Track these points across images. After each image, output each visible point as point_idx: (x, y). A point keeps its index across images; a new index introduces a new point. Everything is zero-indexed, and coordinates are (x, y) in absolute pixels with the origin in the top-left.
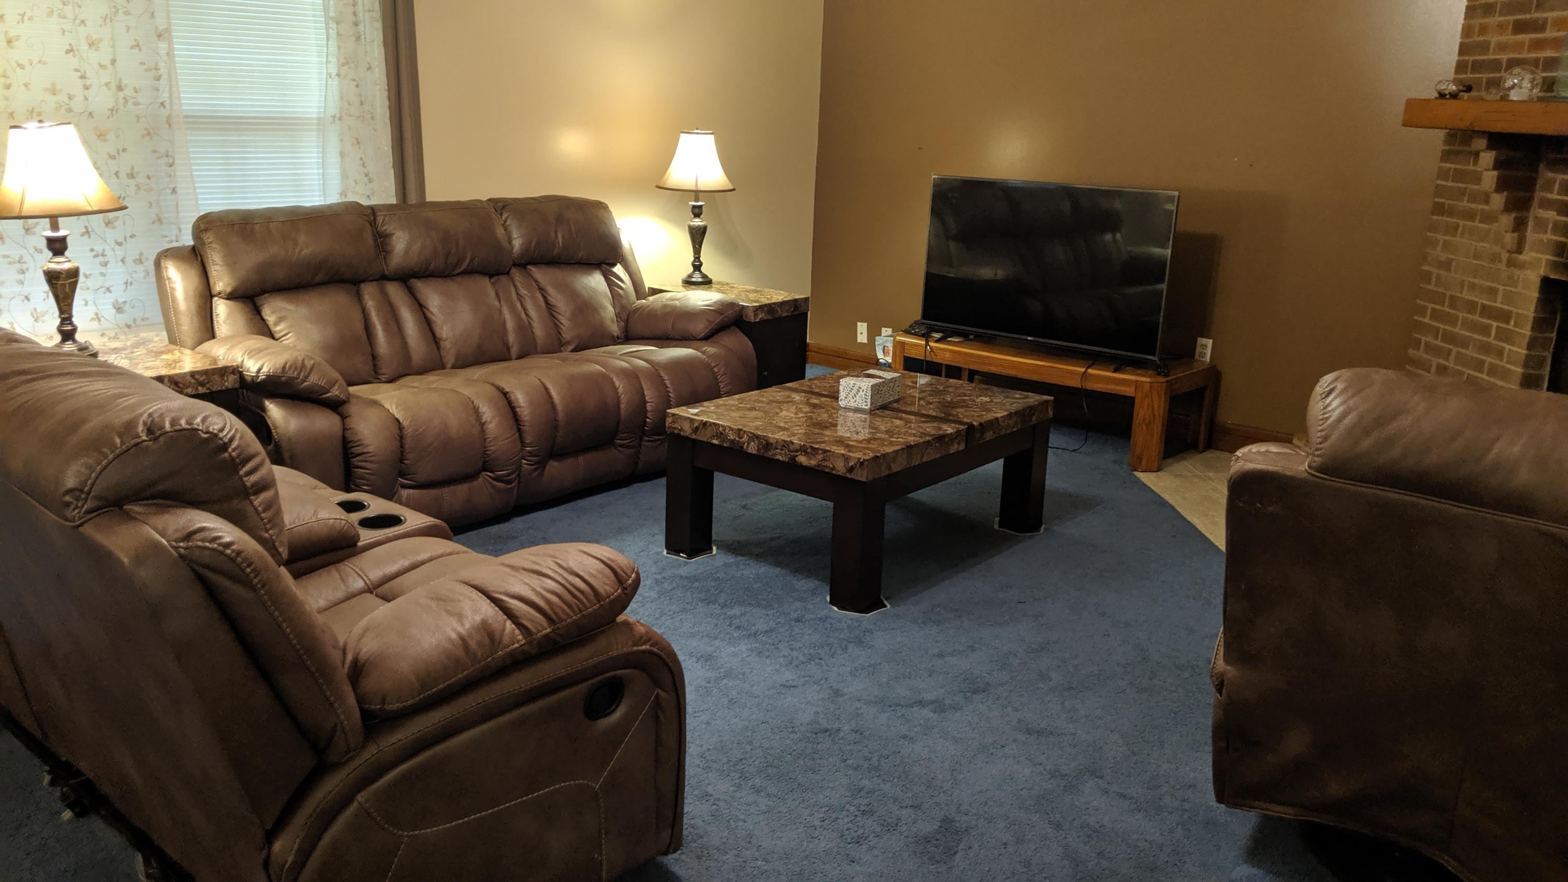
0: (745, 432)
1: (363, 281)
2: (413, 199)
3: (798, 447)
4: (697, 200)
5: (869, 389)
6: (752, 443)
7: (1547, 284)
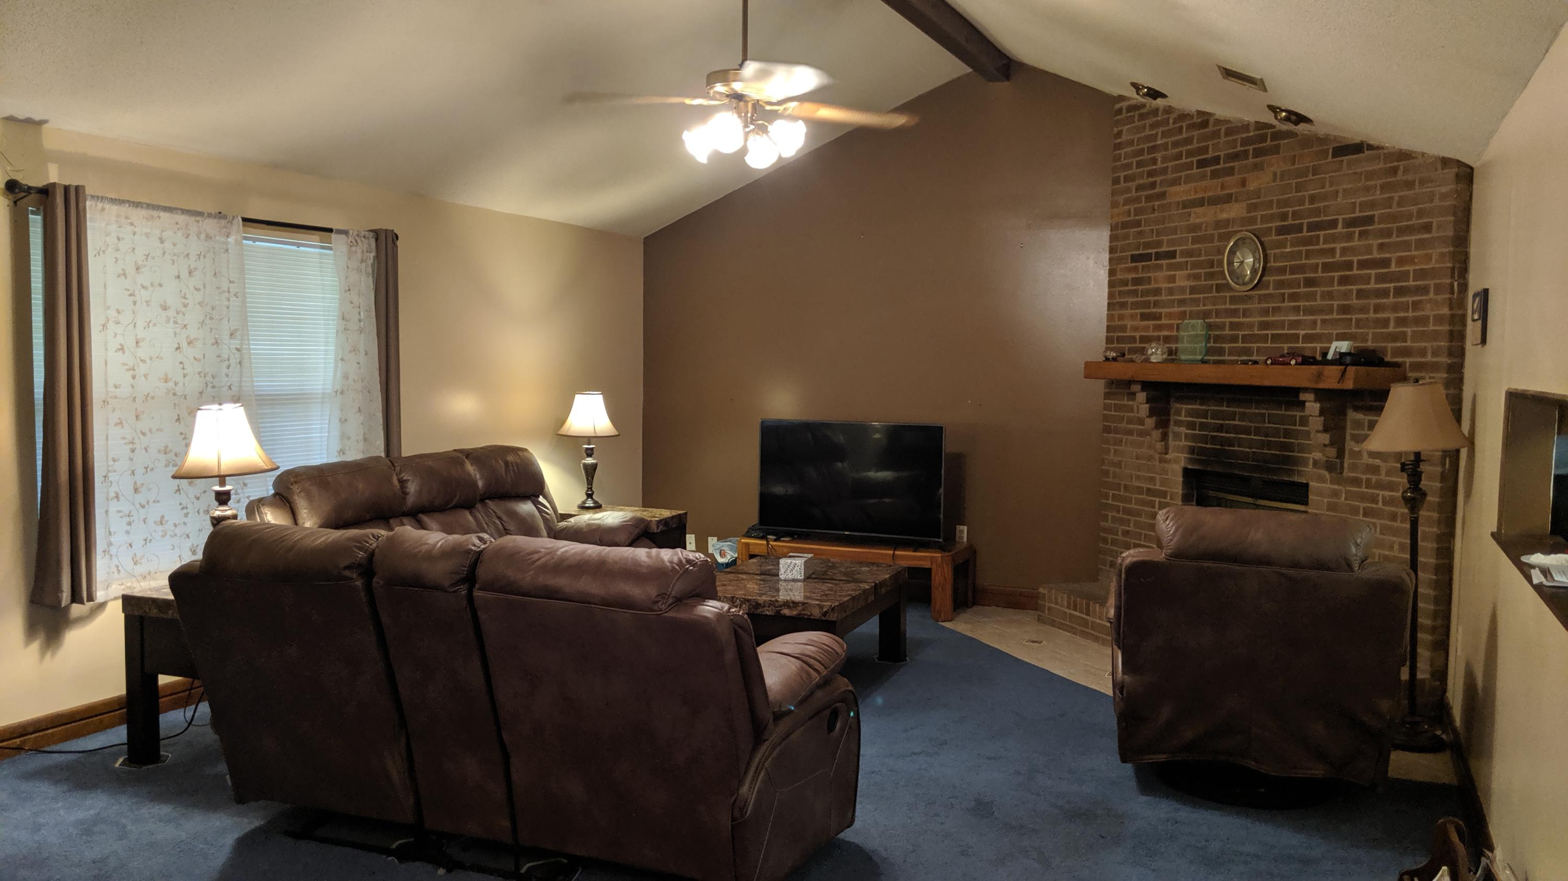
0: (737, 598)
1: (391, 518)
2: (395, 454)
3: (782, 604)
4: (589, 444)
5: (803, 565)
6: (744, 606)
7: (1186, 471)
